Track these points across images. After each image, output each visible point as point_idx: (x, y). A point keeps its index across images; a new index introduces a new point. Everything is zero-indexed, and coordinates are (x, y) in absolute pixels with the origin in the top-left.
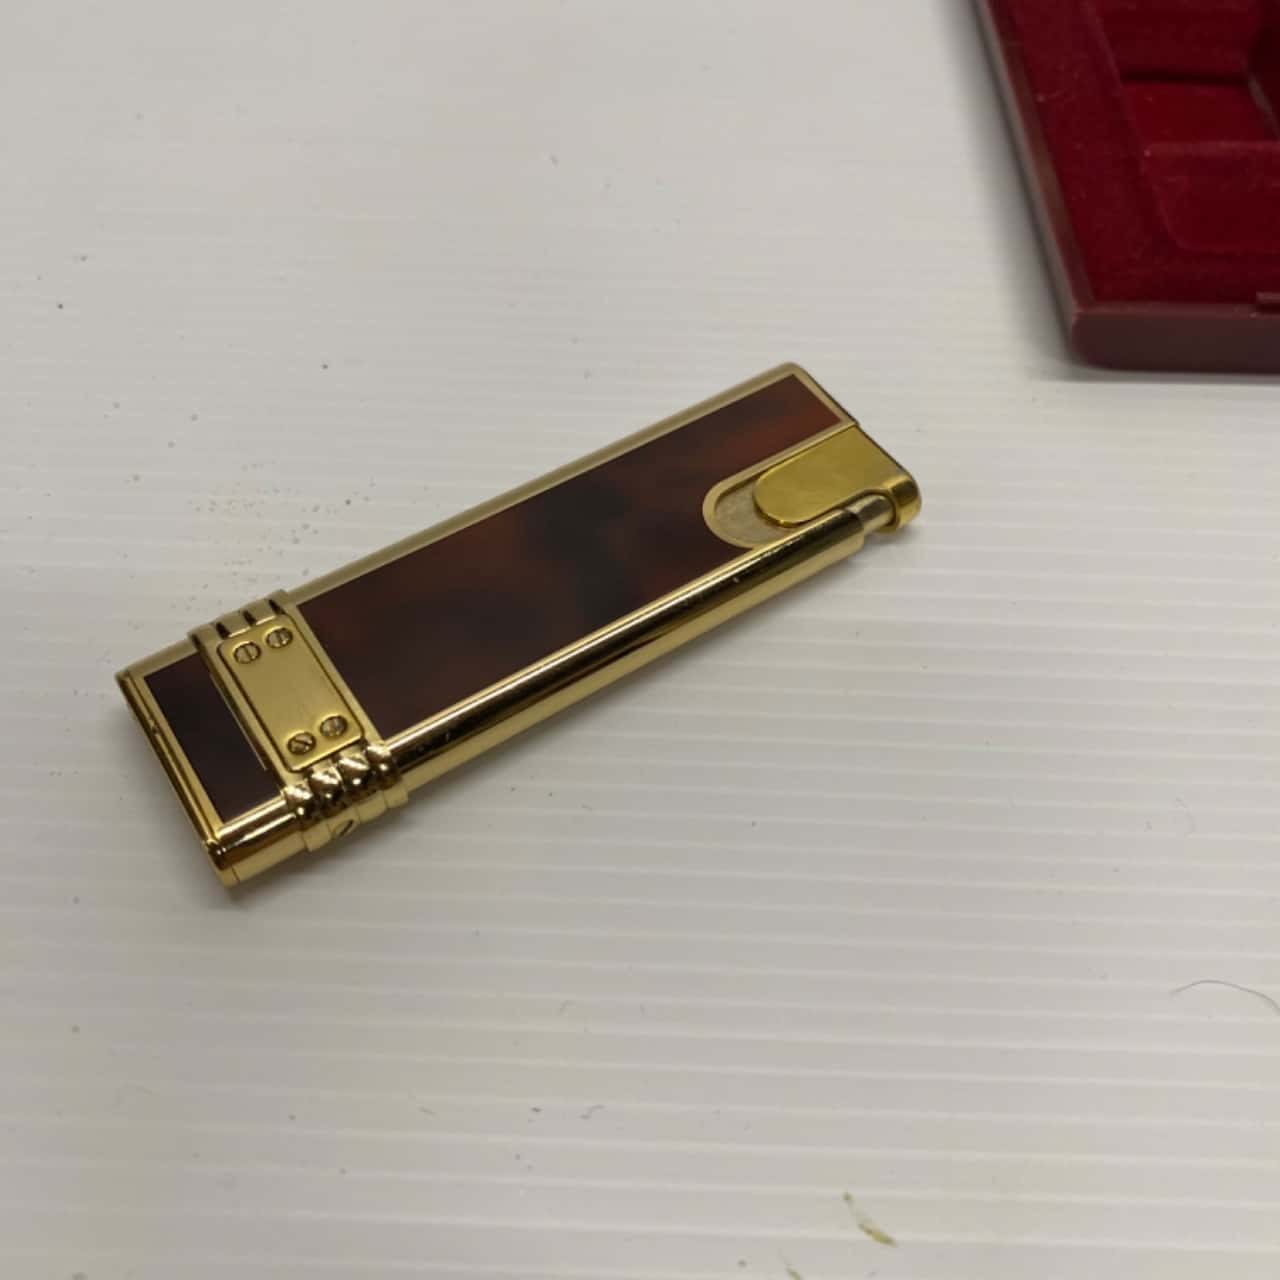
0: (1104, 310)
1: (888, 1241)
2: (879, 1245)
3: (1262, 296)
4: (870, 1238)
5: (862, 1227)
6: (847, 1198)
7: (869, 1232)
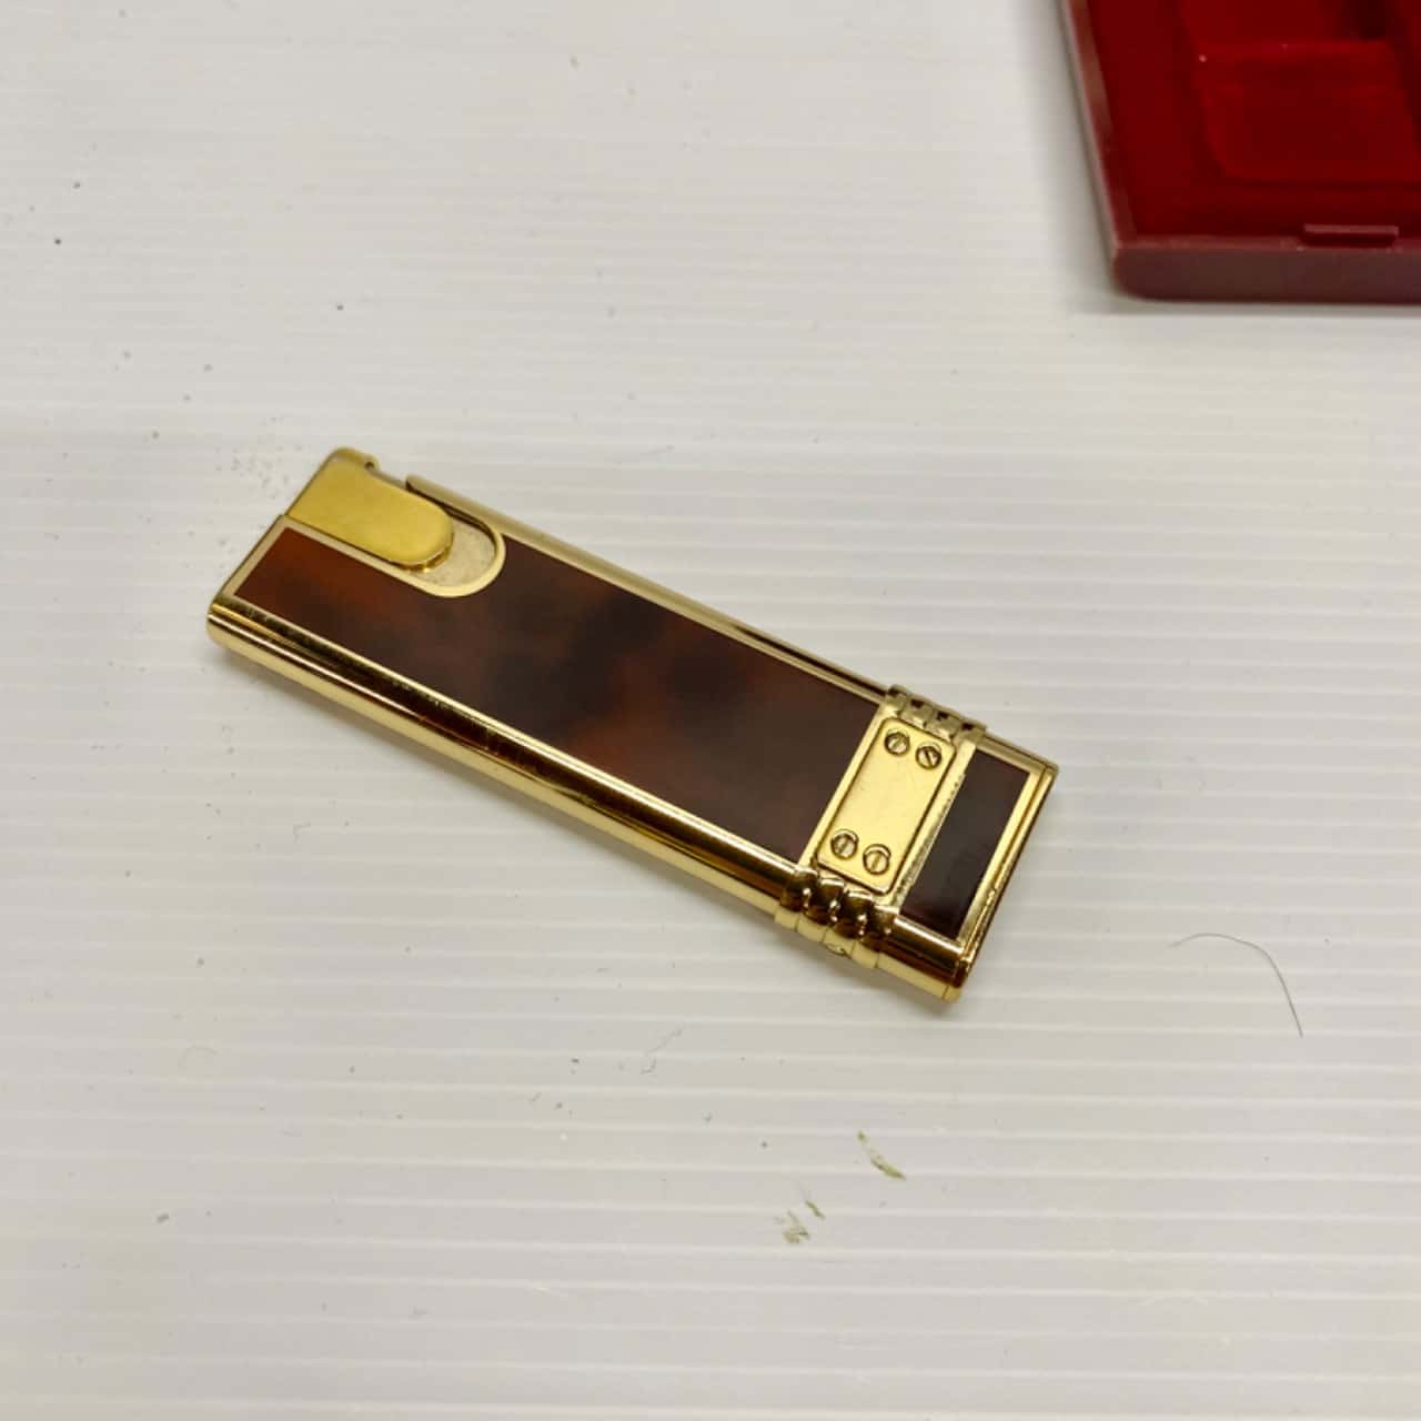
0: (1147, 245)
1: (898, 1175)
2: (889, 1178)
3: (1311, 228)
4: (880, 1172)
5: (874, 1163)
6: (861, 1137)
7: (880, 1167)
